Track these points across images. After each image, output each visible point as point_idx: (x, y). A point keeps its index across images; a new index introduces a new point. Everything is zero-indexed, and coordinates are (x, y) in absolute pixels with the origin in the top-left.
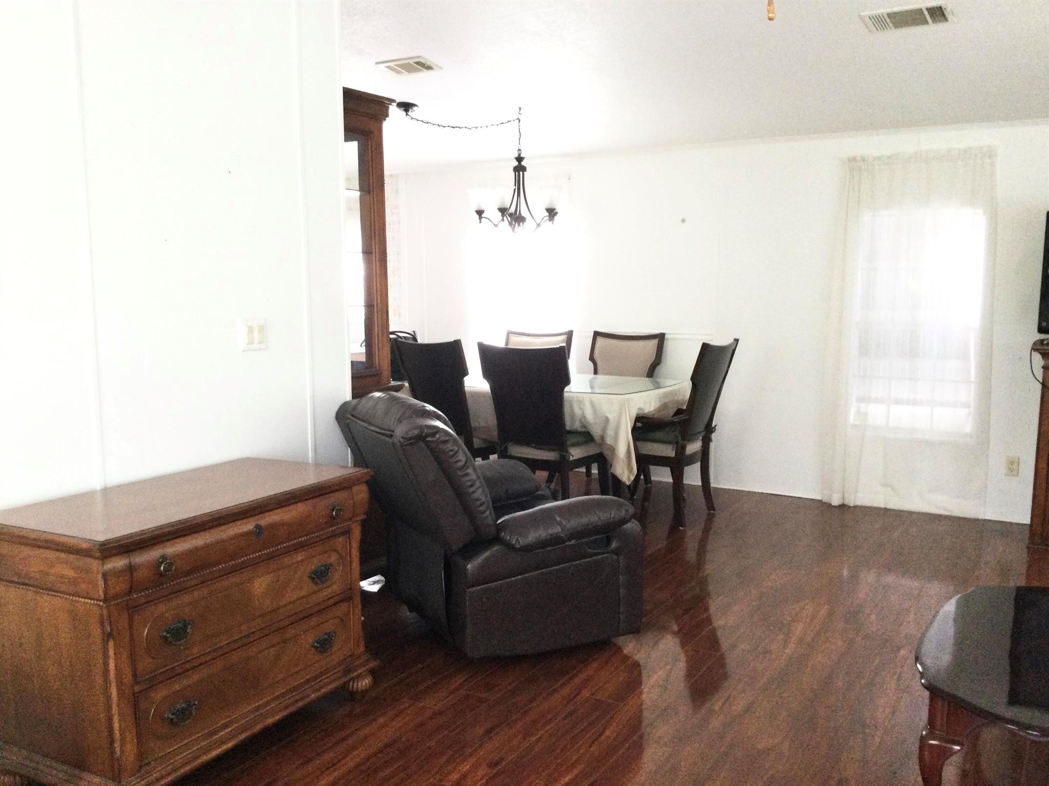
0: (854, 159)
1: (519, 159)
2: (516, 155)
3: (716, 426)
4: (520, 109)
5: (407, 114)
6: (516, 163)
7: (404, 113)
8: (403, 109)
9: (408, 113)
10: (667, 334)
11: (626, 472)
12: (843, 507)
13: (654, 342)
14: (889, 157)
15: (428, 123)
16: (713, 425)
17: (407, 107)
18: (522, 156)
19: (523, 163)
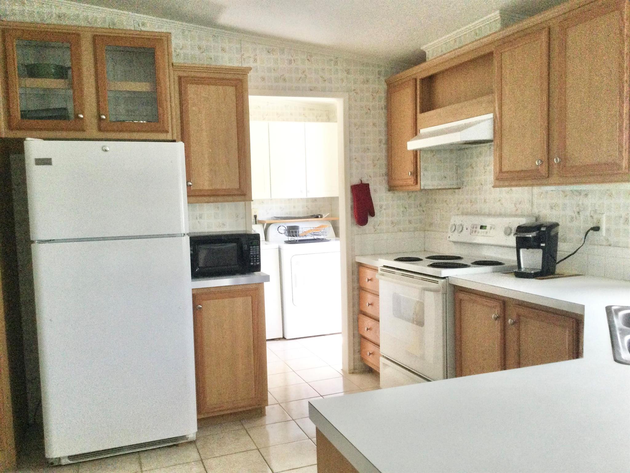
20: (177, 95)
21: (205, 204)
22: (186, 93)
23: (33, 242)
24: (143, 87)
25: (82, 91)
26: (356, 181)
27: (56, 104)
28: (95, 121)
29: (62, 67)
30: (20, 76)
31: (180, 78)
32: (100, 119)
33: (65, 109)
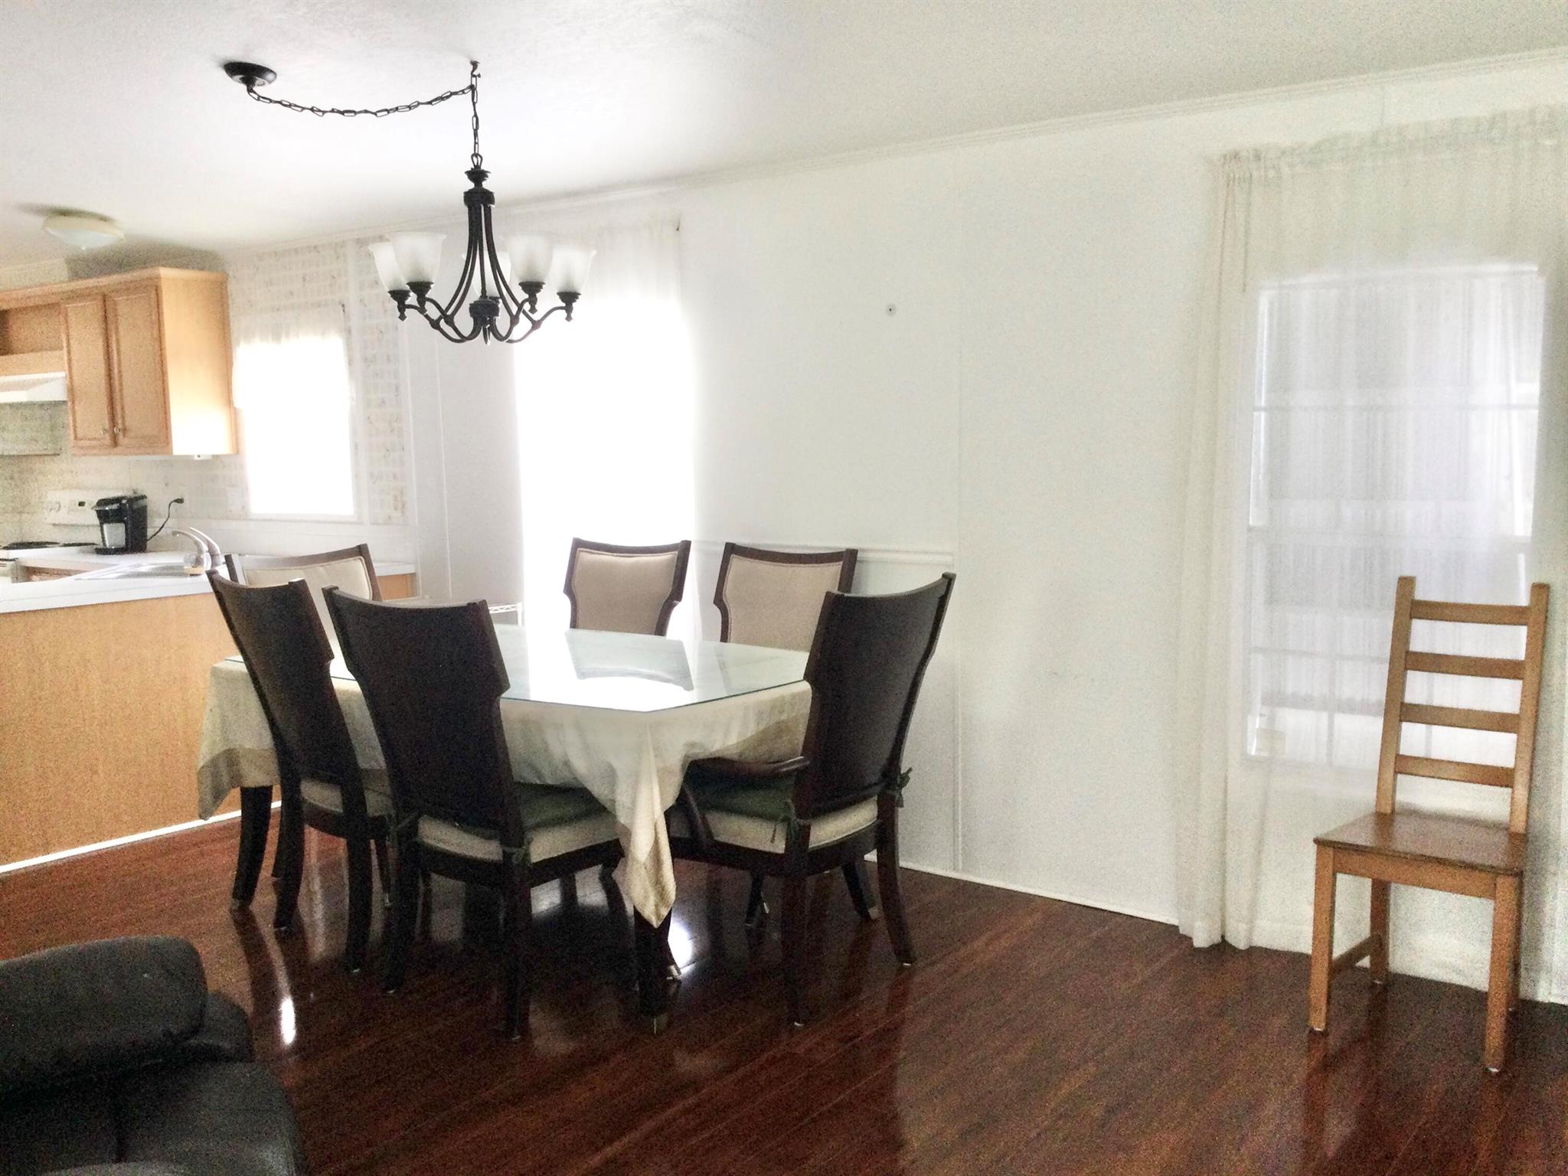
0: (1236, 156)
1: (477, 175)
2: (470, 166)
3: (910, 770)
4: (475, 64)
5: (250, 90)
6: (471, 185)
7: (244, 87)
8: (239, 77)
9: (254, 89)
10: (863, 550)
11: (652, 899)
12: (1222, 949)
13: (835, 569)
14: (1317, 148)
15: (290, 106)
16: (903, 771)
17: (248, 73)
18: (482, 168)
19: (486, 185)
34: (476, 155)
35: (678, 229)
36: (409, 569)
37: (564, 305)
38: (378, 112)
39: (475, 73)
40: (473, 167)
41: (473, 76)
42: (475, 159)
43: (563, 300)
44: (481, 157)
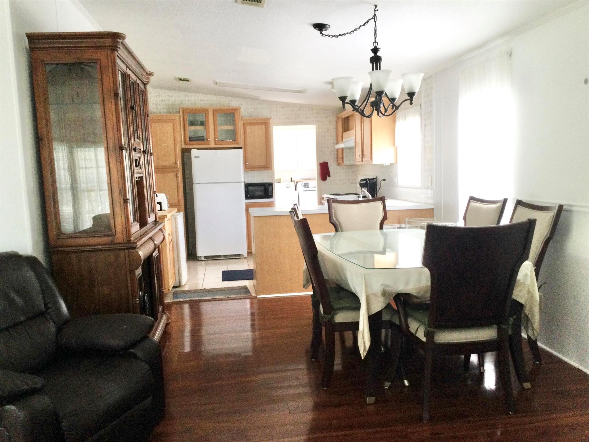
1: (375, 50)
2: (372, 47)
4: (376, 6)
5: (321, 33)
6: (373, 55)
7: (319, 32)
8: (318, 29)
9: (323, 33)
17: (320, 27)
18: (377, 47)
19: (379, 54)
20: (243, 130)
21: (252, 172)
22: (246, 128)
23: (194, 184)
24: (231, 127)
25: (209, 130)
26: (322, 161)
27: (200, 135)
28: (214, 141)
29: (202, 121)
30: (188, 126)
31: (244, 124)
32: (215, 140)
33: (203, 136)
34: (375, 42)
35: (511, 56)
36: (431, 207)
37: (409, 98)
38: (351, 32)
39: (376, 9)
40: (374, 47)
41: (375, 11)
42: (374, 44)
43: (409, 96)
44: (377, 43)
